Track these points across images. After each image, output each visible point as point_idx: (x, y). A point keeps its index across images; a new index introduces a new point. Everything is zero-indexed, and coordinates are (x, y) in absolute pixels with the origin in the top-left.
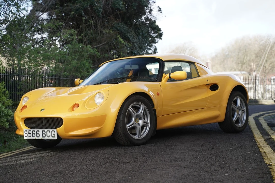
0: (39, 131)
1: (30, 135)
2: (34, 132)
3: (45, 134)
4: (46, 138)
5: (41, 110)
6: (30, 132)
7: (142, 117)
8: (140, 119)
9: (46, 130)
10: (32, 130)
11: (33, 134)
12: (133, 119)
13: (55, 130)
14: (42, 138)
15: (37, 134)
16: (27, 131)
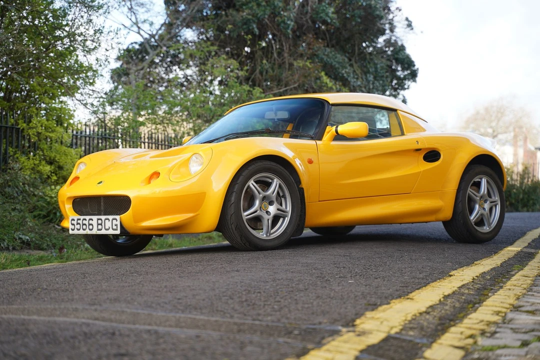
0: (92, 220)
1: (78, 227)
2: (84, 222)
3: (101, 225)
4: (103, 232)
5: (98, 183)
6: (79, 221)
7: (274, 199)
8: (271, 203)
9: (103, 217)
10: (82, 218)
11: (83, 225)
12: (257, 203)
13: (118, 217)
14: (96, 232)
15: (89, 225)
16: (74, 220)
